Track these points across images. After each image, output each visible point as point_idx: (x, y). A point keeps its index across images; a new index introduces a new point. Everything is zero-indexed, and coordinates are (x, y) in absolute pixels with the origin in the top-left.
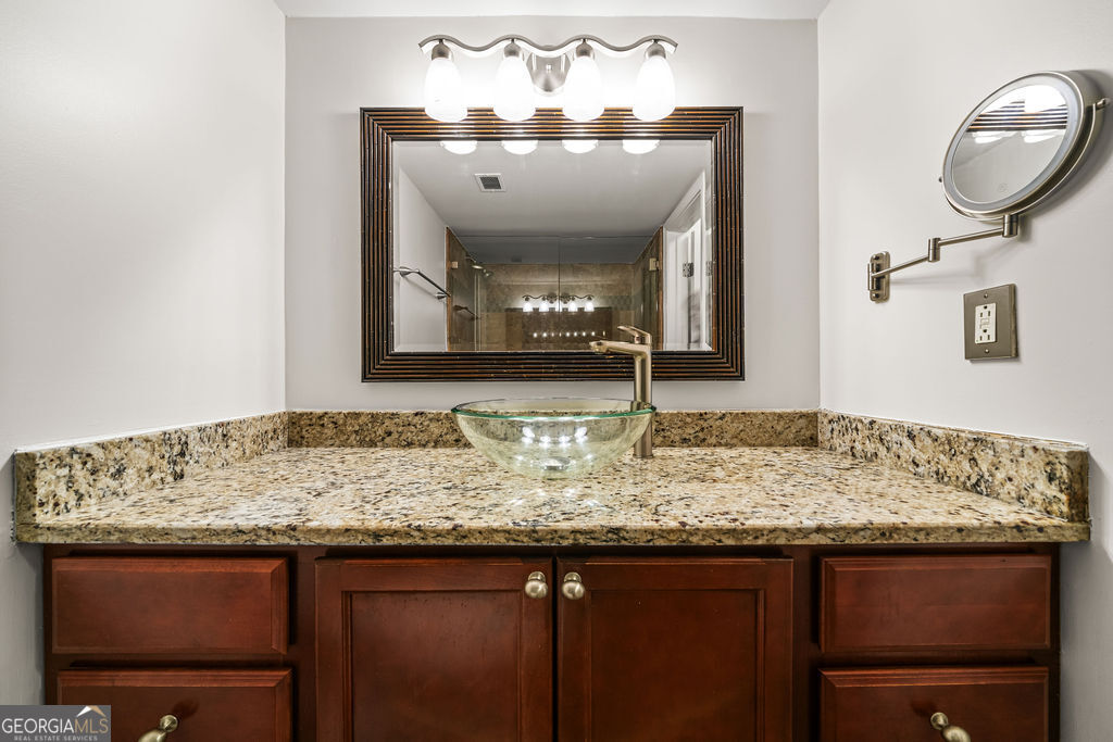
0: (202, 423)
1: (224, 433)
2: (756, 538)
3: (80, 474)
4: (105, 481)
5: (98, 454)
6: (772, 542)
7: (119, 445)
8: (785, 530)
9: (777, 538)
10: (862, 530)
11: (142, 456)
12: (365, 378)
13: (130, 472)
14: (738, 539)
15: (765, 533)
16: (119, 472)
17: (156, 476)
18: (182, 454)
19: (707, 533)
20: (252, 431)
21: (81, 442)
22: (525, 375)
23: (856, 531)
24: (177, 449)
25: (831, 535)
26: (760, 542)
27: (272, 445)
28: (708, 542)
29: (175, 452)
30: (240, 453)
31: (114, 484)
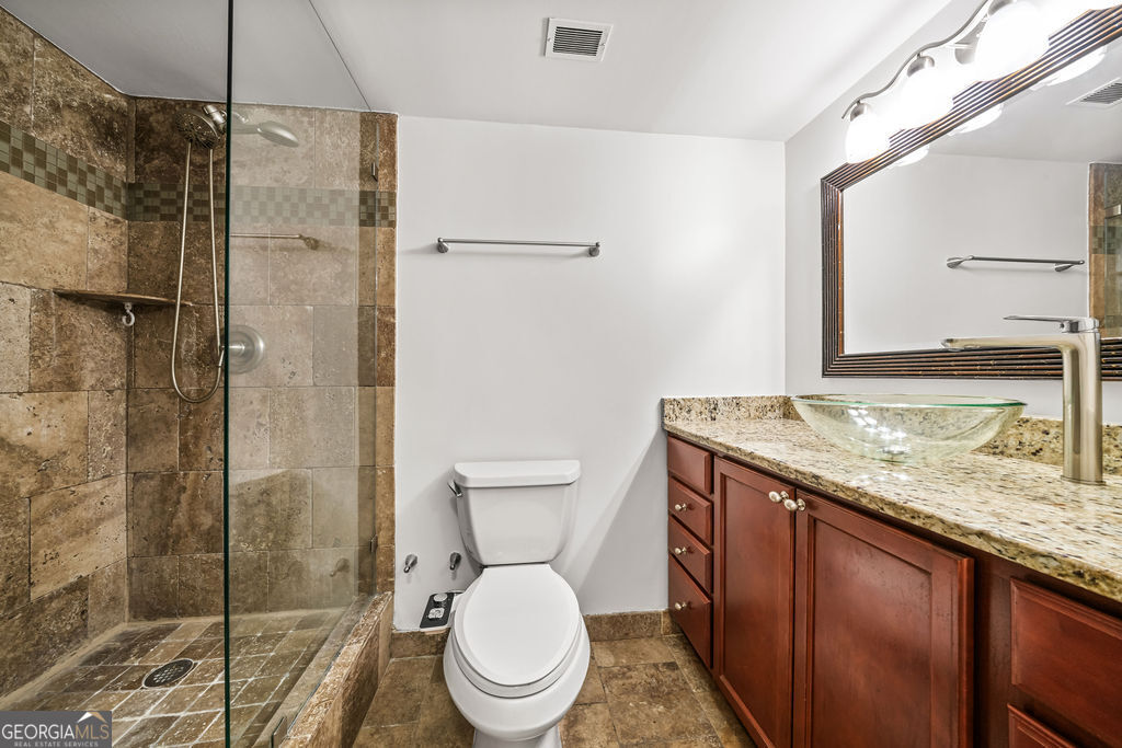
0: (724, 396)
1: (737, 402)
2: (913, 517)
3: (677, 409)
4: (684, 413)
5: (682, 402)
6: (927, 527)
7: (689, 400)
8: (942, 521)
9: (933, 525)
10: (1044, 556)
11: (697, 407)
12: (824, 375)
13: (693, 412)
14: (897, 513)
15: (921, 516)
16: (689, 411)
17: (703, 416)
18: (715, 409)
19: (873, 499)
20: (755, 404)
21: (677, 397)
22: (955, 373)
23: (1034, 554)
24: (712, 406)
25: (999, 547)
26: (916, 522)
27: (769, 414)
28: (872, 506)
29: (712, 408)
30: (747, 414)
31: (687, 416)
